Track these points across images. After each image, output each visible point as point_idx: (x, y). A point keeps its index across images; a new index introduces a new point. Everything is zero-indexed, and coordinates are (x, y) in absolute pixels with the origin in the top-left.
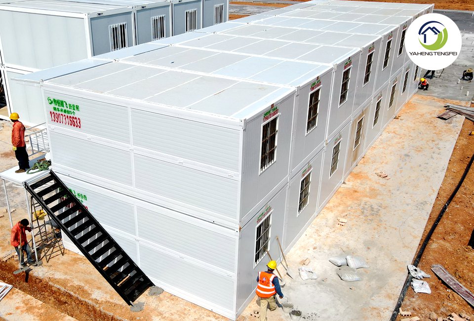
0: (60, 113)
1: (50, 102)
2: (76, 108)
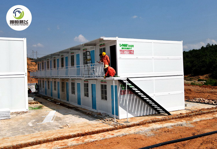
0: (125, 49)
1: (120, 45)
2: (132, 46)
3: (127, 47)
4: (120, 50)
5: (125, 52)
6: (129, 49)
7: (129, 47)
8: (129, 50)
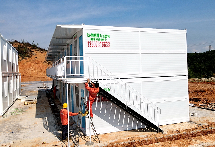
0: (96, 41)
2: (107, 37)
3: (100, 37)
4: (88, 42)
5: (96, 45)
7: (102, 38)
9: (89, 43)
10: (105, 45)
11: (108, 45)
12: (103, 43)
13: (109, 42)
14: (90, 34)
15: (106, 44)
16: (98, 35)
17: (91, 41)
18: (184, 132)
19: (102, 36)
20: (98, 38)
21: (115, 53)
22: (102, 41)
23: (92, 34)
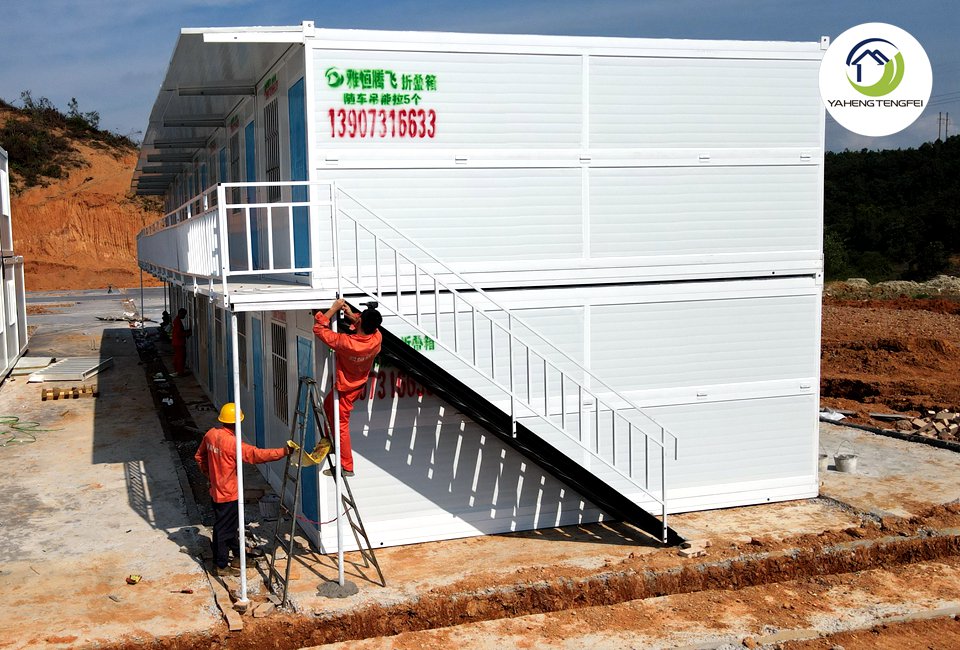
0: (367, 106)
1: (334, 80)
2: (424, 86)
3: (388, 89)
4: (332, 112)
5: (370, 124)
6: (397, 99)
7: (399, 91)
8: (403, 112)
9: (338, 119)
10: (415, 124)
11: (428, 126)
12: (406, 119)
13: (432, 112)
14: (342, 72)
15: (418, 119)
16: (378, 79)
17: (348, 108)
18: (790, 551)
19: (399, 82)
20: (380, 92)
21: (461, 165)
22: (398, 108)
23: (351, 74)
